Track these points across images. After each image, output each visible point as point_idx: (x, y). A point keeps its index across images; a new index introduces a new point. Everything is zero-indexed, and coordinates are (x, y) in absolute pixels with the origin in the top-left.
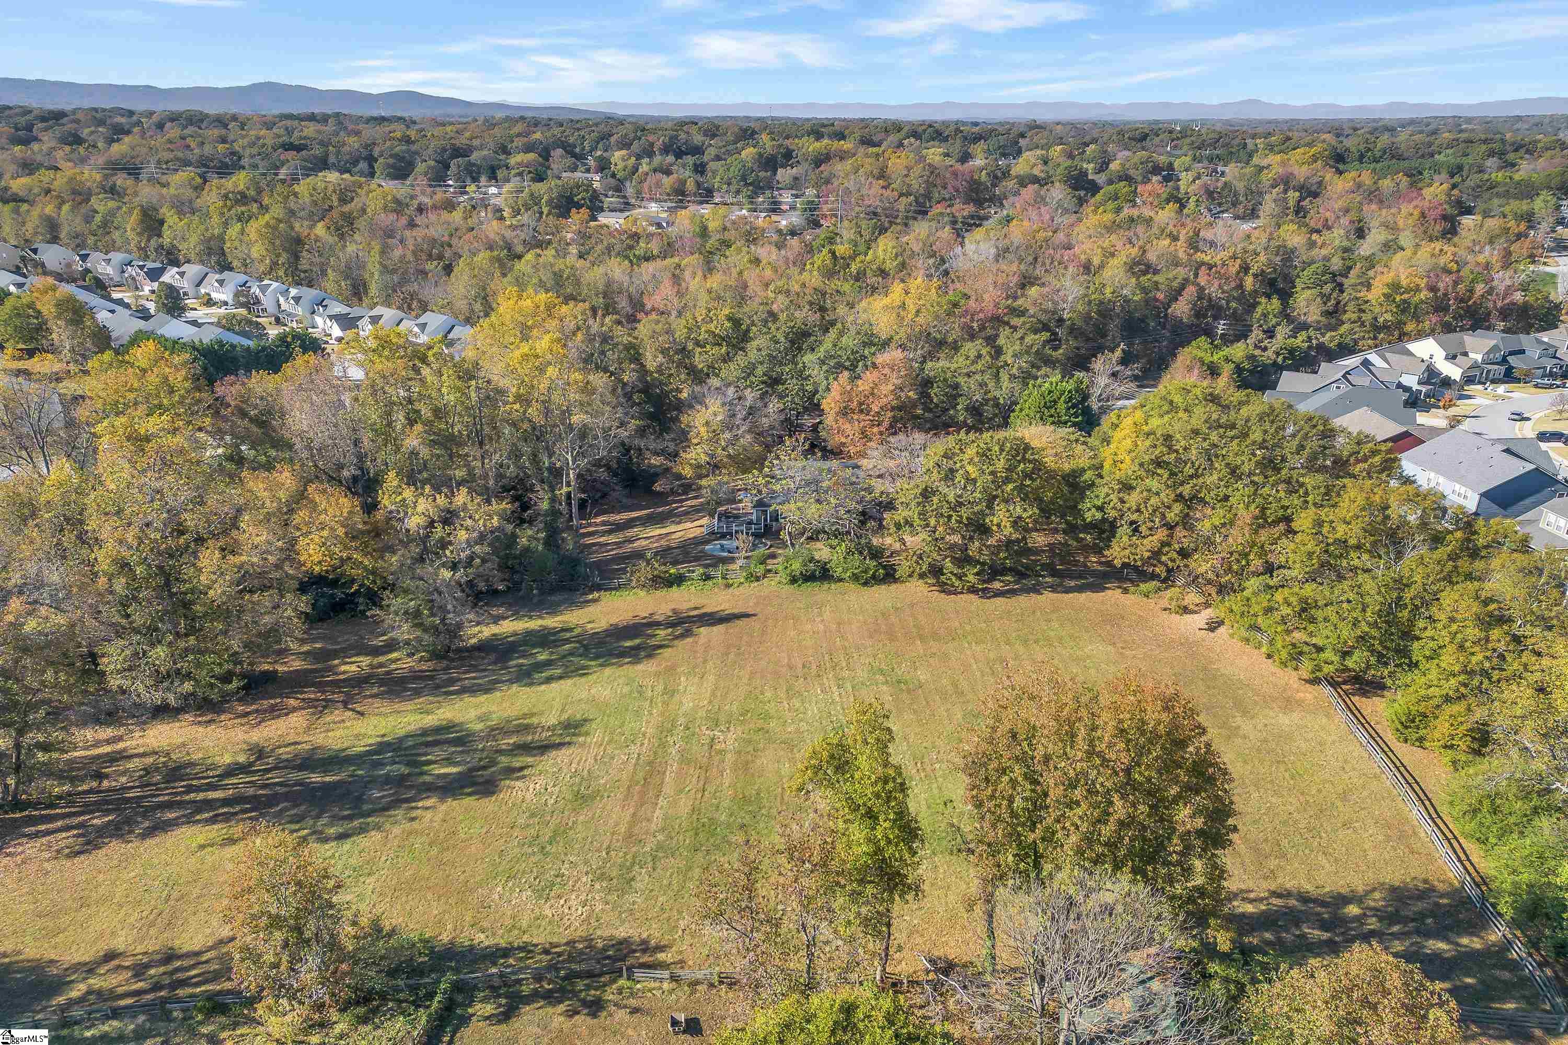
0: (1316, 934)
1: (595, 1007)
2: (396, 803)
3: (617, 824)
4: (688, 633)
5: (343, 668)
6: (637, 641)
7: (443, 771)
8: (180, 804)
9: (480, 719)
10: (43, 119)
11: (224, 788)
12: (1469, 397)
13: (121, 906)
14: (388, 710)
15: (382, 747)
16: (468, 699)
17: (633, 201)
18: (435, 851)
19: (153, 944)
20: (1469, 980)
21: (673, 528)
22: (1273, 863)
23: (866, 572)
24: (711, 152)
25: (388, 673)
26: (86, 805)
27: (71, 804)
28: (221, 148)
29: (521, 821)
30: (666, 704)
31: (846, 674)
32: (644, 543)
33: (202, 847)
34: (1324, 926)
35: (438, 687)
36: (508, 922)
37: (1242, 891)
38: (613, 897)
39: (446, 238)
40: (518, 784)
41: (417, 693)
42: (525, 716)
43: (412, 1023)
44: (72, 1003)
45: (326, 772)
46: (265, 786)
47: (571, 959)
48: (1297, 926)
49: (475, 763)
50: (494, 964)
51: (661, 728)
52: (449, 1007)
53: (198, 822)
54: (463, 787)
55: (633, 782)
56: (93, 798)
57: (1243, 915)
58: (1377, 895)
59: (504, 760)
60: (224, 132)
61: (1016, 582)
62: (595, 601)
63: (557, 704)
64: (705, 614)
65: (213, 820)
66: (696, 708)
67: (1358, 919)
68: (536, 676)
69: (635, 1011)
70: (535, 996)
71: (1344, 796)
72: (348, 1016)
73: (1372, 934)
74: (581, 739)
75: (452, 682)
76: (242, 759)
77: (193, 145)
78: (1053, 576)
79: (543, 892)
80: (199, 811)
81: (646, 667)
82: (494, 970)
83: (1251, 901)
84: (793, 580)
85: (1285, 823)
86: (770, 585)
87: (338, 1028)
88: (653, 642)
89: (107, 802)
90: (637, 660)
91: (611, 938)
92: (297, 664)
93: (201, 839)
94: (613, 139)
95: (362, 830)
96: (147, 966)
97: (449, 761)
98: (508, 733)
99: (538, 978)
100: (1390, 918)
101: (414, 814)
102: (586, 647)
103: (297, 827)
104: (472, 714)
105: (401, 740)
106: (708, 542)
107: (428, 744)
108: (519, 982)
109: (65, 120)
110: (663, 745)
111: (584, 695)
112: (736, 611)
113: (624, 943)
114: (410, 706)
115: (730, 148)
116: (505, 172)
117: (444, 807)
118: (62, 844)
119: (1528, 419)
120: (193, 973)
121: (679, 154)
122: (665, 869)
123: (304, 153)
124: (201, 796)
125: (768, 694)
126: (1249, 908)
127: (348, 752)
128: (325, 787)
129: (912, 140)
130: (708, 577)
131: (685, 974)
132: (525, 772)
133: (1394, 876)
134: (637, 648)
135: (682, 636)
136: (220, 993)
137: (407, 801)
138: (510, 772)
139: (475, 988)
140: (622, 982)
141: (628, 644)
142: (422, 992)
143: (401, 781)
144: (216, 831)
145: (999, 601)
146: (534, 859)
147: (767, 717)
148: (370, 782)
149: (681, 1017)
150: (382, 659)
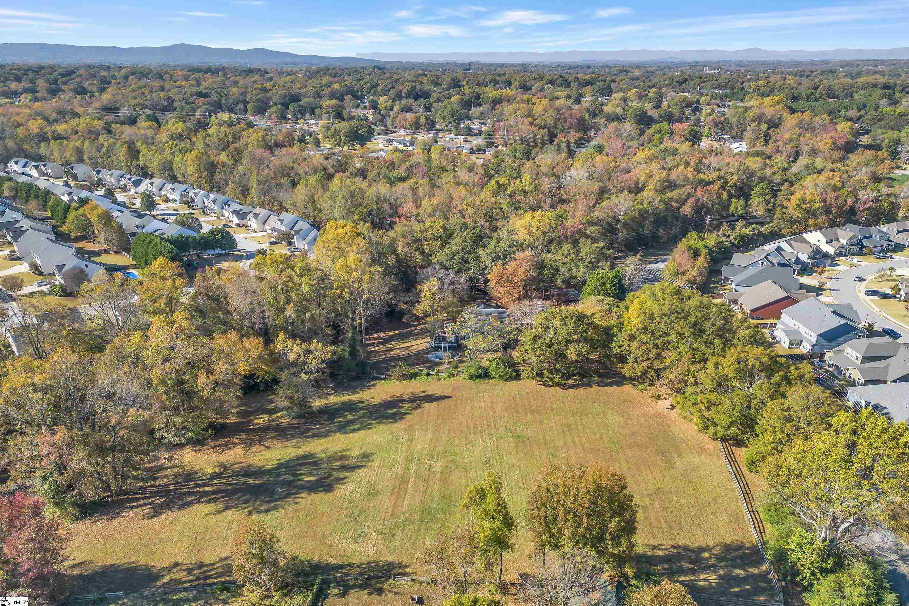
0: (687, 565)
1: (380, 591)
2: (288, 495)
3: (388, 508)
4: (419, 407)
5: (256, 421)
6: (394, 410)
7: (308, 479)
8: (194, 493)
9: (324, 451)
10: (63, 76)
11: (212, 485)
12: (836, 265)
13: (177, 542)
14: (280, 446)
15: (280, 466)
16: (317, 441)
17: (390, 128)
18: (308, 519)
19: (192, 560)
20: (748, 587)
21: (412, 343)
22: (675, 532)
23: (506, 374)
24: (434, 96)
25: (278, 425)
26: (151, 493)
27: (145, 492)
28: (162, 94)
29: (345, 505)
30: (409, 446)
31: (494, 432)
32: (398, 351)
33: (207, 515)
34: (692, 562)
35: (302, 433)
36: (342, 553)
37: (659, 545)
38: (386, 543)
39: (291, 164)
40: (343, 486)
41: (293, 436)
42: (344, 451)
43: (305, 596)
44: (165, 584)
45: (256, 478)
46: (230, 485)
47: (369, 570)
48: (680, 562)
49: (322, 475)
50: (337, 572)
51: (406, 459)
52: (320, 590)
53: (202, 502)
54: (317, 488)
55: (394, 487)
56: (154, 490)
57: (657, 556)
58: (718, 548)
59: (335, 474)
60: (162, 83)
61: (581, 380)
62: (374, 386)
63: (359, 444)
64: (428, 396)
65: (209, 502)
66: (422, 449)
67: (707, 559)
68: (348, 428)
69: (396, 593)
70: (354, 586)
71: (715, 499)
72: (279, 593)
73: (712, 566)
74: (370, 464)
75: (308, 430)
76: (217, 470)
77: (146, 92)
78: (599, 376)
79: (356, 540)
80: (202, 497)
81: (399, 426)
82: (337, 575)
83: (662, 550)
84: (471, 378)
85: (685, 513)
86: (460, 379)
87: (276, 598)
88: (402, 411)
89: (161, 492)
90: (395, 422)
91: (386, 561)
92: (234, 419)
93: (206, 511)
94: (379, 88)
95: (276, 508)
96: (192, 569)
97: (311, 474)
98: (336, 460)
99: (356, 579)
100: (720, 559)
101: (297, 500)
102: (371, 413)
103: (246, 506)
104: (319, 449)
105: (288, 462)
106: (429, 353)
107: (300, 465)
108: (348, 580)
109: (73, 76)
110: (408, 468)
111: (371, 440)
112: (443, 394)
113: (392, 563)
114: (290, 444)
115: (445, 93)
116: (320, 111)
117: (310, 498)
118: (145, 512)
119: (865, 280)
120: (212, 573)
121: (416, 98)
122: (409, 530)
123: (208, 99)
124: (202, 489)
125: (457, 442)
126: (661, 553)
127: (265, 468)
128: (255, 486)
129: (550, 85)
130: (429, 374)
131: (417, 578)
132: (346, 480)
133: (728, 539)
134: (395, 414)
135: (417, 408)
136: (225, 582)
137: (294, 494)
138: (340, 480)
139: (330, 582)
140: (391, 581)
141: (390, 411)
142: (309, 584)
143: (290, 484)
144: (211, 507)
145: (571, 391)
146: (351, 524)
147: (456, 454)
148: (276, 484)
149: (416, 597)
150: (274, 416)
